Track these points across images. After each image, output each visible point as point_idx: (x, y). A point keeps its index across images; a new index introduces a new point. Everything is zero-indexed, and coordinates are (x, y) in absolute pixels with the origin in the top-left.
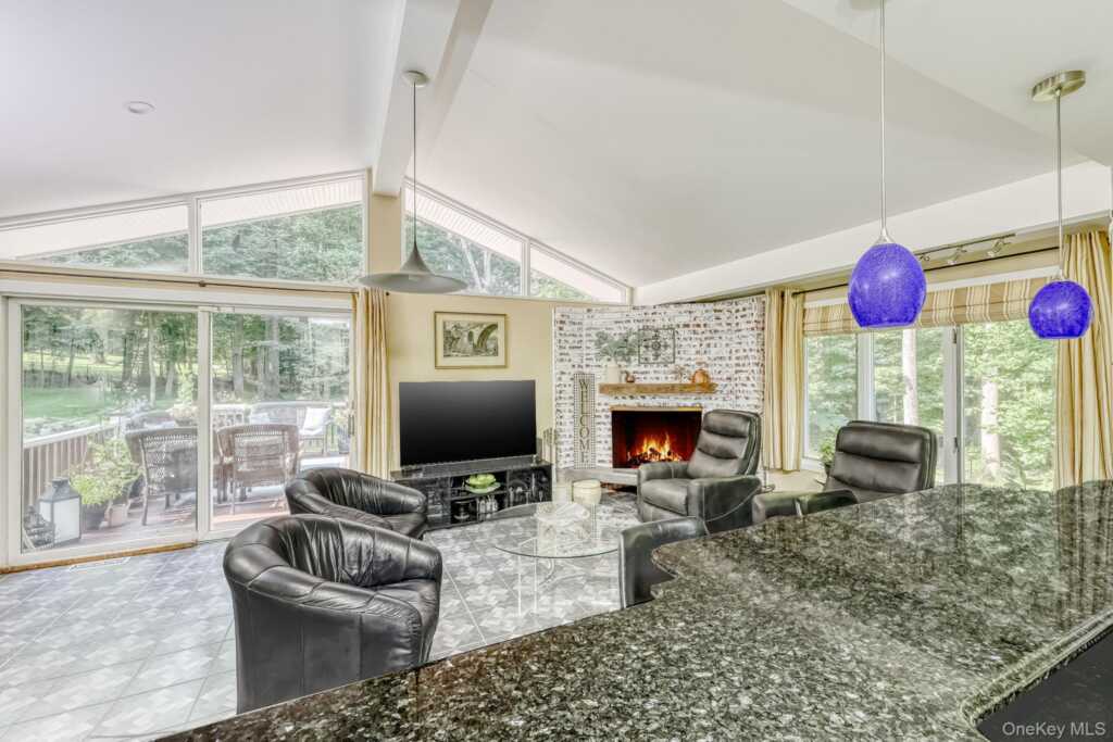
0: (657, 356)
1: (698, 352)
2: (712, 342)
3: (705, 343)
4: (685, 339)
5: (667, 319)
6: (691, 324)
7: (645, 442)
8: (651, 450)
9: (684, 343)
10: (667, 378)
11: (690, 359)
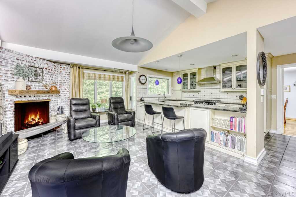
0: (36, 79)
1: (49, 79)
2: (53, 76)
3: (52, 76)
4: (46, 74)
5: (40, 64)
6: (48, 68)
7: (30, 116)
8: (32, 119)
9: (45, 75)
10: (39, 88)
11: (47, 81)
